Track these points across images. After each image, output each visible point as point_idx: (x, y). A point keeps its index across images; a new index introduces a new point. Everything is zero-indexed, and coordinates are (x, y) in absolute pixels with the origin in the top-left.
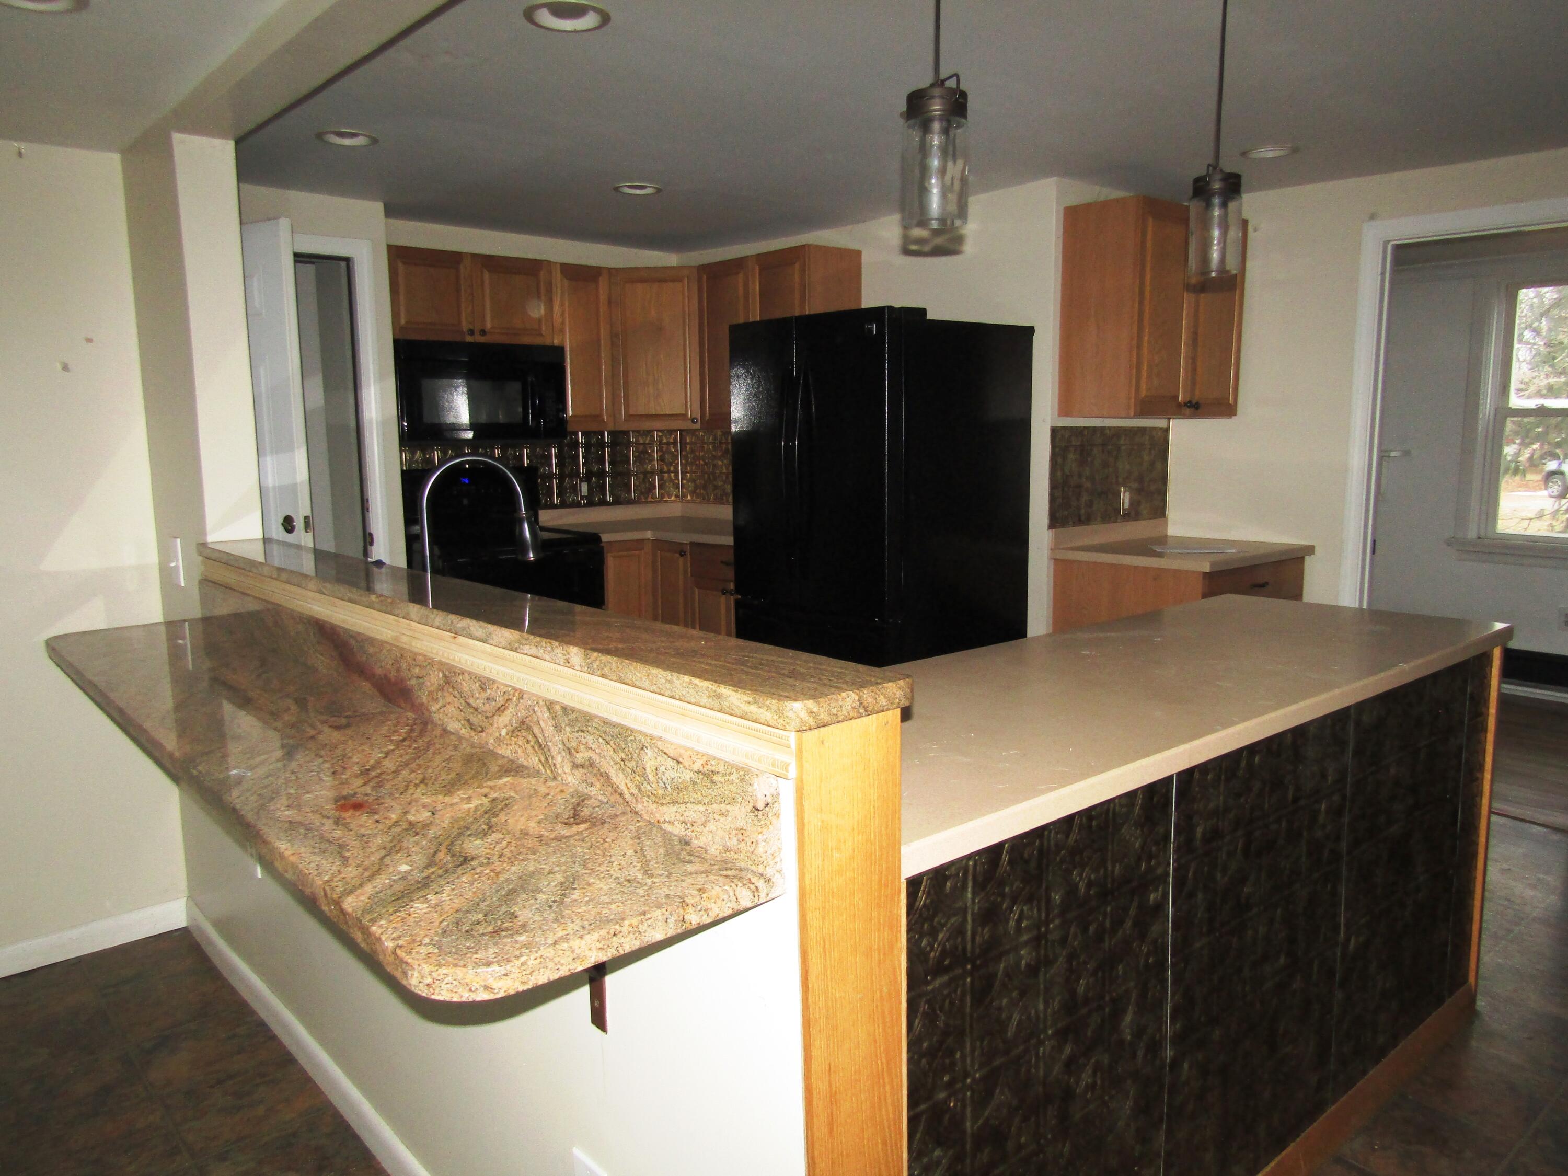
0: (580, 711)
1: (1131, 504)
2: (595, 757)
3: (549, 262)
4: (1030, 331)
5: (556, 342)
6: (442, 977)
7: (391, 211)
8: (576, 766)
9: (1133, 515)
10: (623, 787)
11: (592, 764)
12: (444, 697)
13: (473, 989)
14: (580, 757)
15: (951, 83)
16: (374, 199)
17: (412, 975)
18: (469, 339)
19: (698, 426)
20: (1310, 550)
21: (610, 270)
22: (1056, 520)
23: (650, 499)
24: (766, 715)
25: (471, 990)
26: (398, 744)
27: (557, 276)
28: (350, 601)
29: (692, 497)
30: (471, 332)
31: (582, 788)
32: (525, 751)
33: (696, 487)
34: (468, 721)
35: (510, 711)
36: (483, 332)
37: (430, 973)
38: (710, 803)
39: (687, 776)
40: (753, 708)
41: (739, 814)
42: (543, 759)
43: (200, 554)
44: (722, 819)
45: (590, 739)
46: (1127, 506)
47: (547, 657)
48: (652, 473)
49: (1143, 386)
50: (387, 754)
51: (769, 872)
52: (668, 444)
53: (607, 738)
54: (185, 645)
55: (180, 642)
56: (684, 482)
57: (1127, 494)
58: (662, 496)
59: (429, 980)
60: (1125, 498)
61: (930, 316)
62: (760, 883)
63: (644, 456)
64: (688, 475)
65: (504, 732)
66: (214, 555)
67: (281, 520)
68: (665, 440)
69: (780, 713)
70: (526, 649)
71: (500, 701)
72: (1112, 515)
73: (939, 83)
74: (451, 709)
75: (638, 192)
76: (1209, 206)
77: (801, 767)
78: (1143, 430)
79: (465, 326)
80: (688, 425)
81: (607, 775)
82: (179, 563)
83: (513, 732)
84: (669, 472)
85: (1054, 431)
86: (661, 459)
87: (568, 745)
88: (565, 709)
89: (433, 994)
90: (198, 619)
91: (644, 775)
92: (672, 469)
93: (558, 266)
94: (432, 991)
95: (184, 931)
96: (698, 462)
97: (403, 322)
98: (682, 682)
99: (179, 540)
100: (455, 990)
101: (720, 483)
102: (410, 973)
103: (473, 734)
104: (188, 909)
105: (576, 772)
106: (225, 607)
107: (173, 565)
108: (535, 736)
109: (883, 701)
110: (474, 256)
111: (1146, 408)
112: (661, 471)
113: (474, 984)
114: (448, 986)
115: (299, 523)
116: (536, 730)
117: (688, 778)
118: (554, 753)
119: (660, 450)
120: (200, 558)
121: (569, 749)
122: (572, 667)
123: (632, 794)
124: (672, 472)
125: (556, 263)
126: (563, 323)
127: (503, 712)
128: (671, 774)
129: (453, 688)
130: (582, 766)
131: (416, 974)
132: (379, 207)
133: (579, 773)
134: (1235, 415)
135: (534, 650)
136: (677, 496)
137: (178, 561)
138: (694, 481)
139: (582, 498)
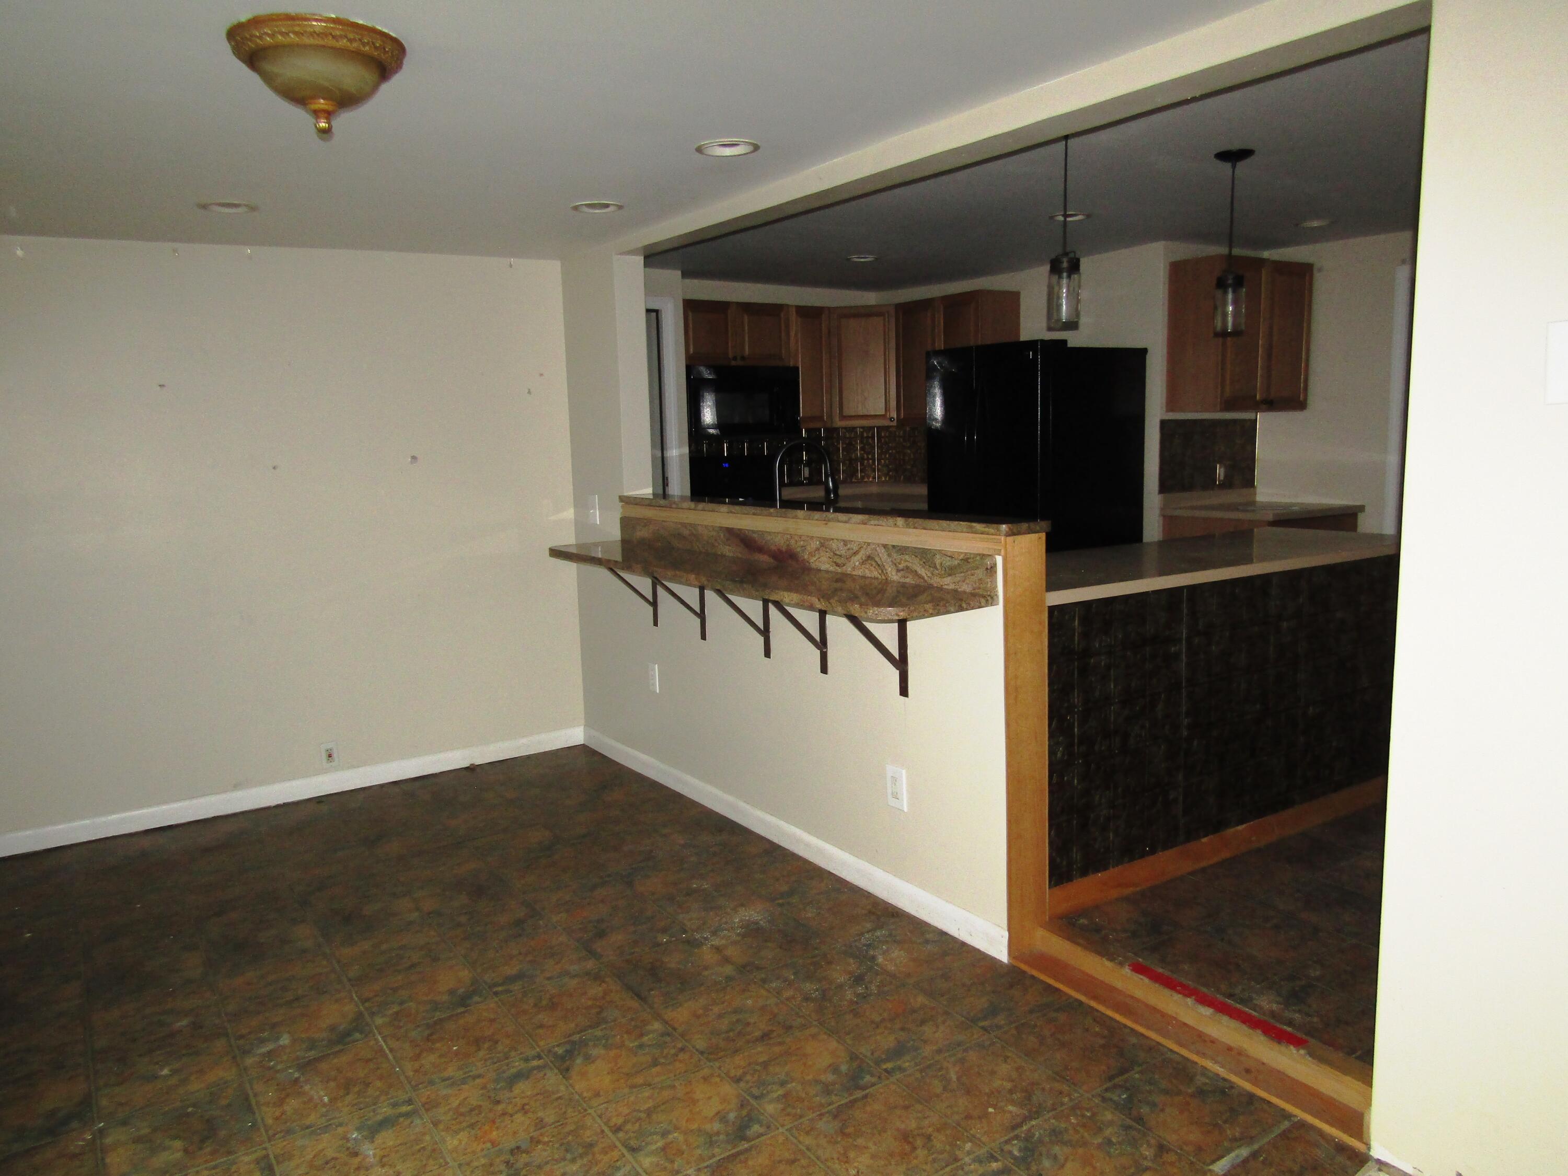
0: (900, 546)
1: (1226, 476)
2: (909, 565)
3: (788, 306)
4: (1145, 351)
5: (792, 364)
7: (685, 275)
8: (898, 571)
9: (1227, 484)
10: (924, 575)
11: (907, 567)
12: (819, 553)
14: (901, 566)
15: (1072, 255)
16: (675, 268)
18: (733, 363)
19: (894, 423)
20: (1361, 508)
21: (829, 308)
22: (1164, 487)
23: (853, 480)
24: (992, 531)
27: (793, 317)
28: (754, 514)
29: (886, 478)
30: (735, 358)
31: (902, 580)
32: (870, 570)
33: (890, 471)
34: (835, 562)
35: (862, 552)
36: (743, 358)
38: (967, 571)
39: (956, 562)
40: (987, 529)
41: (980, 573)
42: (880, 572)
44: (972, 577)
45: (907, 557)
46: (1222, 478)
47: (884, 524)
48: (856, 459)
49: (1228, 389)
51: (992, 594)
52: (868, 437)
53: (916, 554)
56: (880, 466)
57: (1222, 470)
58: (863, 477)
60: (1220, 471)
61: (1070, 345)
62: (989, 598)
63: (850, 447)
64: (882, 461)
65: (857, 563)
68: (865, 435)
69: (998, 530)
70: (872, 522)
71: (855, 548)
72: (1209, 484)
73: (1066, 254)
74: (824, 559)
75: (862, 260)
76: (1226, 293)
77: (1006, 550)
78: (1235, 421)
79: (731, 355)
80: (886, 423)
81: (916, 571)
83: (863, 563)
84: (868, 459)
85: (1164, 424)
86: (862, 449)
87: (895, 562)
88: (894, 546)
91: (935, 567)
92: (870, 456)
93: (794, 309)
96: (890, 451)
97: (691, 351)
98: (954, 524)
101: (909, 467)
103: (837, 568)
105: (899, 574)
108: (876, 562)
109: (1038, 528)
110: (738, 304)
111: (1229, 405)
112: (862, 459)
116: (877, 559)
117: (956, 563)
118: (886, 567)
119: (861, 442)
121: (895, 564)
122: (898, 527)
123: (929, 577)
124: (871, 459)
125: (792, 306)
126: (797, 350)
127: (858, 553)
128: (948, 564)
129: (826, 548)
130: (903, 570)
132: (679, 273)
133: (900, 574)
134: (1305, 409)
135: (876, 522)
136: (874, 478)
138: (887, 466)
139: (805, 479)
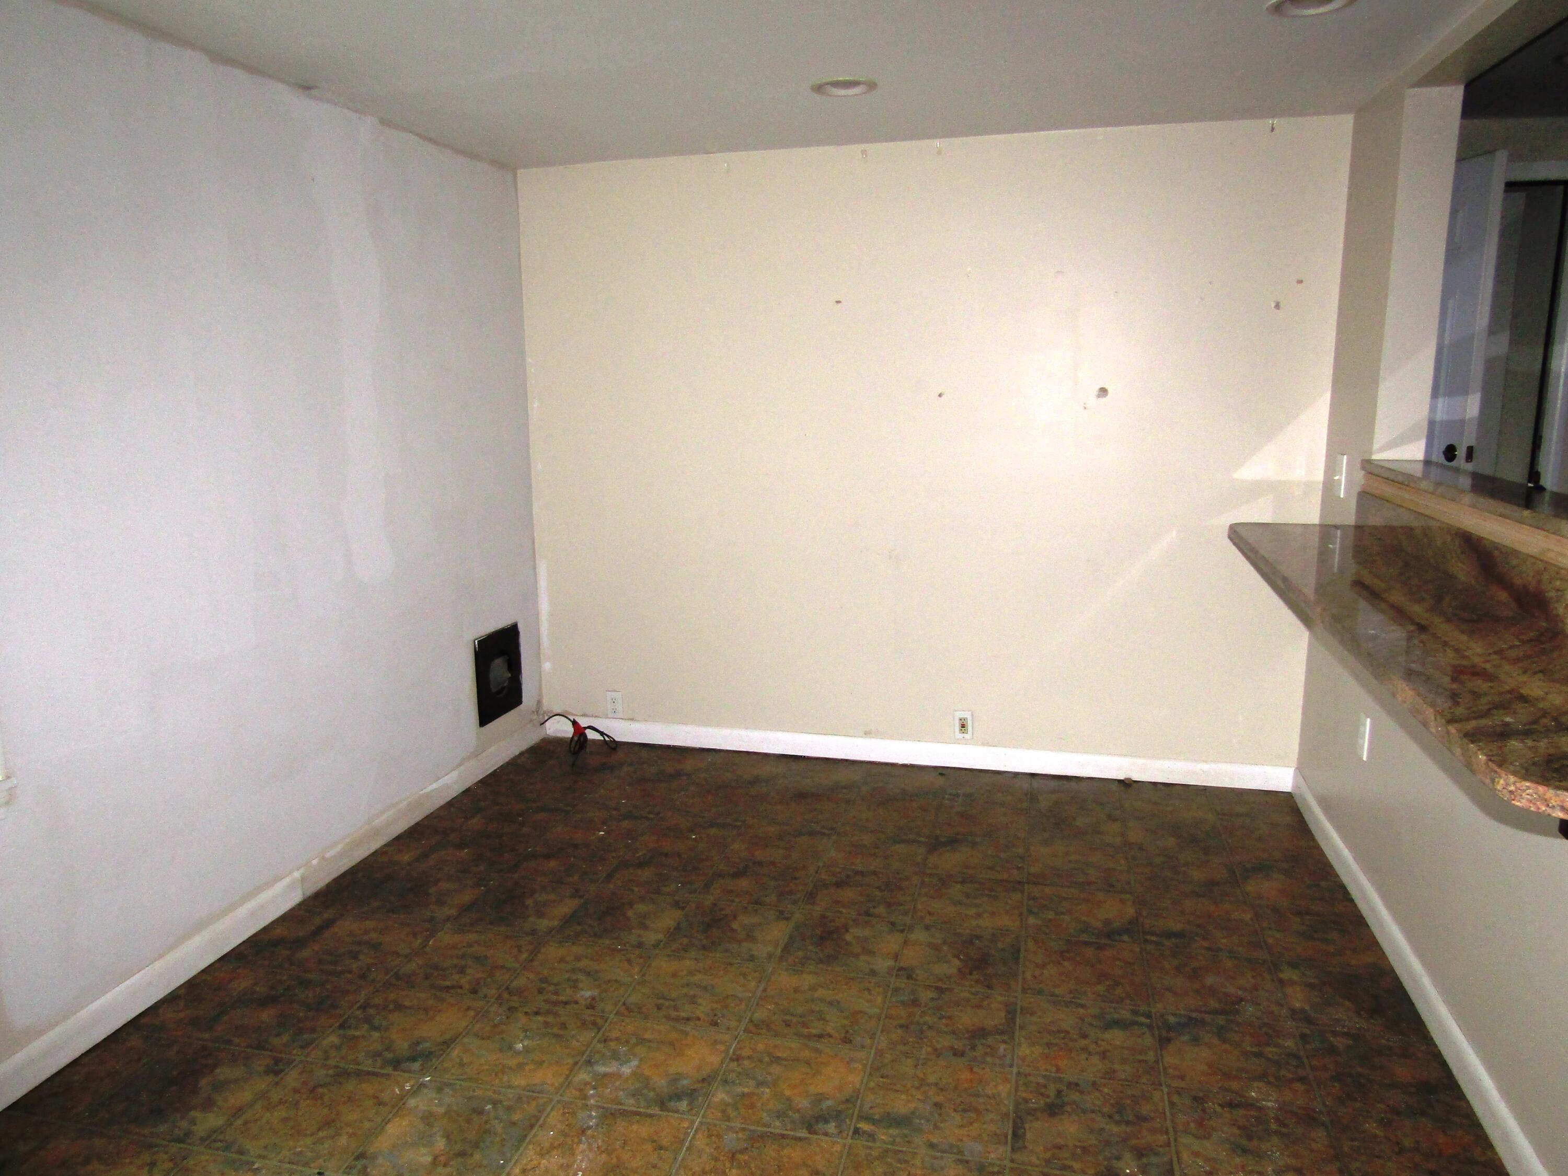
6: (1524, 788)
13: (1550, 805)
17: (1498, 782)
25: (1548, 805)
26: (1524, 642)
37: (1514, 783)
43: (1363, 468)
50: (1511, 647)
54: (1335, 549)
55: (1331, 546)
59: (1512, 788)
66: (1376, 471)
67: (1443, 448)
82: (1342, 478)
89: (1514, 800)
90: (1353, 526)
94: (1513, 797)
95: (1289, 795)
99: (1345, 456)
100: (1533, 801)
102: (1496, 780)
104: (1295, 777)
106: (1377, 519)
107: (1336, 478)
113: (1552, 801)
114: (1528, 797)
115: (1461, 453)
120: (1363, 472)
131: (1502, 781)
137: (1341, 475)
